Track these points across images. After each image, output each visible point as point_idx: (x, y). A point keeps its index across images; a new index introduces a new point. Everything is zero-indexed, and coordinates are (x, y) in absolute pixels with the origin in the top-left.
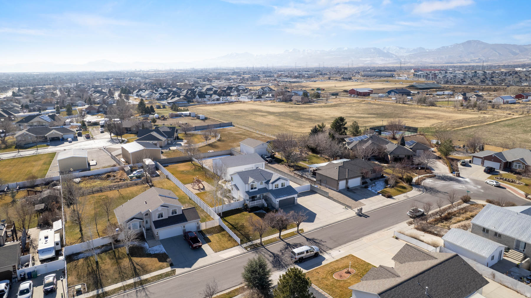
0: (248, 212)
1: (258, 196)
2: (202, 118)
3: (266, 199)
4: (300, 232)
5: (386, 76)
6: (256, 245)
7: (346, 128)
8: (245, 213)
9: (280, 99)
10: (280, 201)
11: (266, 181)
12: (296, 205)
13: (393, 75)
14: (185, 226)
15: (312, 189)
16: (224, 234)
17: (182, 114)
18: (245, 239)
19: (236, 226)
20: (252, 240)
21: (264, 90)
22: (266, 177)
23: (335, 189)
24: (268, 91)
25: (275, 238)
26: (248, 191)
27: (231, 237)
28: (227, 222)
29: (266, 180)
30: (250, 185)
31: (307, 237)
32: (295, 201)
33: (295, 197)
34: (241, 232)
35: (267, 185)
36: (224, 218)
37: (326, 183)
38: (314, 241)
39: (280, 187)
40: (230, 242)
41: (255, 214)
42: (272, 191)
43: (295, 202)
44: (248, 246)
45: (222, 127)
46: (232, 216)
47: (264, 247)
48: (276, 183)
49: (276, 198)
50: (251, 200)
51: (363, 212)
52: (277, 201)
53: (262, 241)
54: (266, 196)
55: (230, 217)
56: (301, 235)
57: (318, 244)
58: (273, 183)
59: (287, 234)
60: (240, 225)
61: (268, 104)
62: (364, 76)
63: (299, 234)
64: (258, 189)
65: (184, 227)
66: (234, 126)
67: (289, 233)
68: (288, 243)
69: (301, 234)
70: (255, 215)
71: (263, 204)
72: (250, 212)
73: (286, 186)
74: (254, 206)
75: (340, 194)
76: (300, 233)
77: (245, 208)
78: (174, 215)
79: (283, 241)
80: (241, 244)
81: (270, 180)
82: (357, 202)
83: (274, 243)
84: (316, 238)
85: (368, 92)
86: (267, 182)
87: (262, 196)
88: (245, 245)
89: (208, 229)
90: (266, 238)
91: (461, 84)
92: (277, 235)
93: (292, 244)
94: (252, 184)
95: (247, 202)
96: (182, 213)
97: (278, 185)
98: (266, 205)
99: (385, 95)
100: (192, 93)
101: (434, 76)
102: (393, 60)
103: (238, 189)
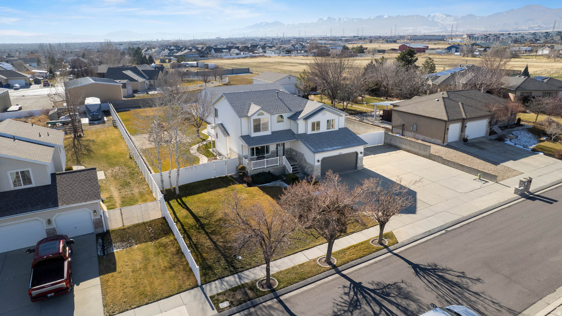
0: (245, 185)
1: (272, 147)
2: (212, 68)
3: (291, 156)
4: (386, 242)
5: (436, 40)
6: (252, 287)
7: (417, 67)
8: (239, 187)
9: (314, 53)
10: (324, 160)
11: (291, 114)
12: (360, 172)
13: (444, 39)
14: (53, 220)
15: (388, 141)
16: (165, 246)
17: (188, 64)
18: (223, 262)
19: (206, 222)
20: (244, 269)
21: (295, 48)
22: (290, 106)
23: (440, 141)
24: (299, 48)
25: (314, 260)
26: (248, 136)
27: (182, 253)
28: (188, 209)
29: (291, 110)
30: (252, 118)
31: (414, 261)
32: (359, 161)
33: (359, 152)
34: (214, 238)
35: (292, 122)
36: (184, 199)
37: (417, 131)
38: (441, 277)
39: (323, 128)
40: (172, 273)
41: (263, 189)
42: (304, 138)
43: (359, 165)
44: (224, 294)
45: (235, 74)
46: (204, 194)
47: (277, 297)
48: (314, 119)
49: (314, 153)
50: (255, 157)
51: (530, 190)
52: (316, 160)
53: (274, 270)
54: (291, 150)
55: (199, 195)
56: (390, 251)
57: (457, 289)
58: (306, 118)
59: (349, 248)
60: (218, 217)
61: (300, 58)
62: (411, 40)
63: (385, 250)
64: (272, 132)
65: (49, 222)
66: (252, 73)
67: (355, 246)
68: (357, 281)
69: (391, 248)
70: (261, 192)
71: (284, 168)
72: (249, 185)
73: (336, 128)
74: (261, 171)
75: (451, 150)
76: (386, 247)
77: (240, 176)
78: (23, 187)
79: (339, 272)
80: (205, 282)
81: (300, 112)
82: (499, 166)
83: (309, 280)
84: (442, 265)
85: (423, 48)
86: (294, 117)
87: (281, 148)
88: (215, 288)
89: (129, 228)
90: (286, 259)
91: (534, 43)
92: (320, 251)
93: (371, 287)
94: (256, 117)
95: (246, 162)
96: (49, 182)
97: (318, 124)
98: (290, 170)
99: (444, 52)
100: (207, 49)
101: (496, 38)
102: (438, 29)
103: (226, 133)
